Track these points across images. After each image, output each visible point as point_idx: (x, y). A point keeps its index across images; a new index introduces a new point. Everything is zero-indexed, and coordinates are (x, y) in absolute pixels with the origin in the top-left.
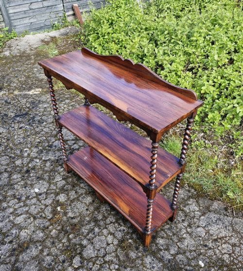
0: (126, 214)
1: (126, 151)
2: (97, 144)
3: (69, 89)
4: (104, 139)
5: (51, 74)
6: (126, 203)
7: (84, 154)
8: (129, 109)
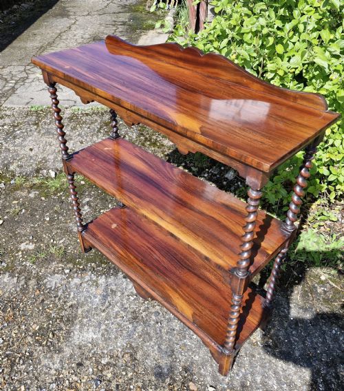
0: (188, 320)
1: (188, 210)
2: (136, 199)
3: (88, 102)
4: (148, 191)
5: (55, 79)
6: (186, 301)
7: (112, 219)
8: (204, 129)
